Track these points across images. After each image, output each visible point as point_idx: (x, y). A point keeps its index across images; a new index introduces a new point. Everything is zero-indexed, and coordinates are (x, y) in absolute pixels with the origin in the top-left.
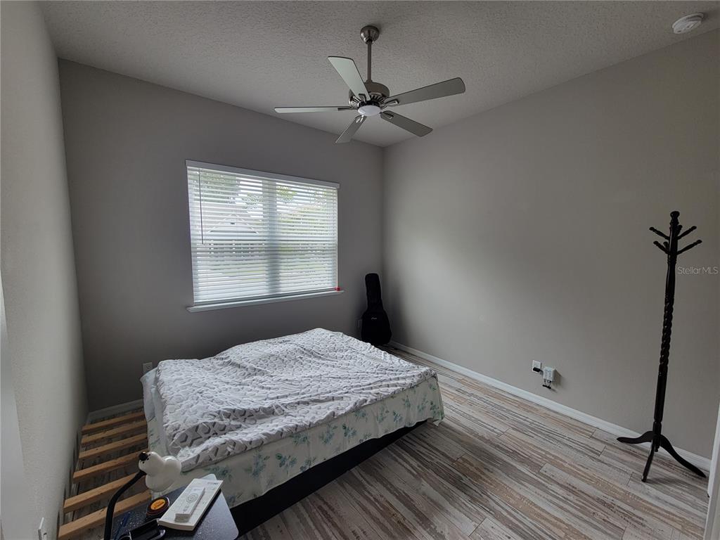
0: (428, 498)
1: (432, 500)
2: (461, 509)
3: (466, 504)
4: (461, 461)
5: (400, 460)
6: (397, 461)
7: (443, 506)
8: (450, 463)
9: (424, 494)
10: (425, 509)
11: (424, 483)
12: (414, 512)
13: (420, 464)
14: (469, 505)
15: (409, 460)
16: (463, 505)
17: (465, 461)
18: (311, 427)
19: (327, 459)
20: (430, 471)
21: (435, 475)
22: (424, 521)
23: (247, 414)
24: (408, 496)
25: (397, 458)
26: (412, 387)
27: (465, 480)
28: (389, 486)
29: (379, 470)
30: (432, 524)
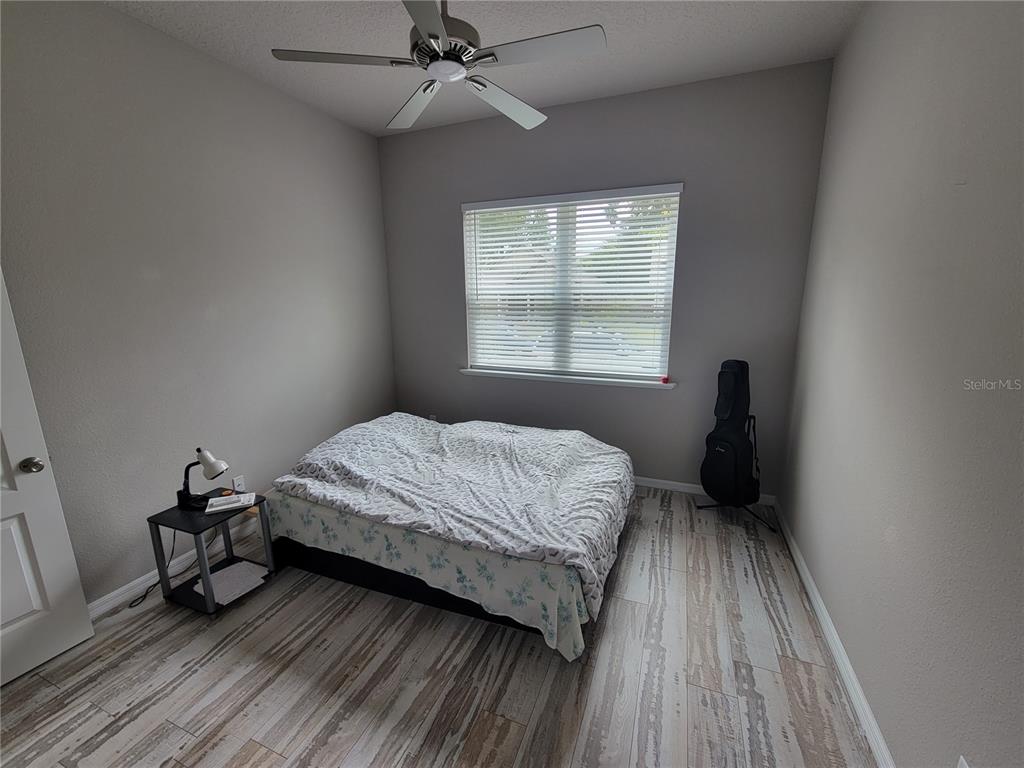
0: (397, 697)
1: (393, 703)
2: (387, 747)
3: (401, 752)
4: (500, 721)
5: (457, 642)
6: (453, 638)
7: (386, 720)
8: (485, 705)
9: (401, 689)
10: (374, 698)
11: (424, 683)
12: (366, 687)
13: (459, 668)
14: (398, 756)
15: (463, 652)
16: (397, 747)
17: (504, 729)
18: (357, 514)
19: (367, 560)
20: (451, 684)
21: (446, 691)
22: (356, 702)
23: (349, 476)
24: (392, 672)
25: (460, 637)
26: (506, 555)
27: (452, 741)
28: (402, 646)
29: (427, 627)
30: (352, 713)
